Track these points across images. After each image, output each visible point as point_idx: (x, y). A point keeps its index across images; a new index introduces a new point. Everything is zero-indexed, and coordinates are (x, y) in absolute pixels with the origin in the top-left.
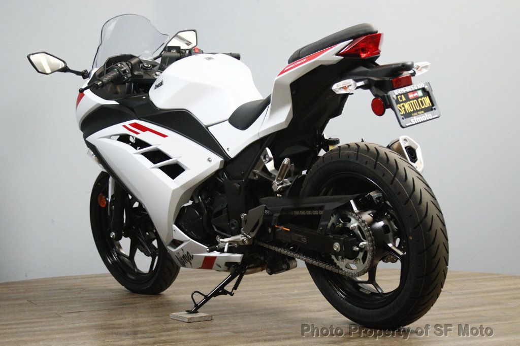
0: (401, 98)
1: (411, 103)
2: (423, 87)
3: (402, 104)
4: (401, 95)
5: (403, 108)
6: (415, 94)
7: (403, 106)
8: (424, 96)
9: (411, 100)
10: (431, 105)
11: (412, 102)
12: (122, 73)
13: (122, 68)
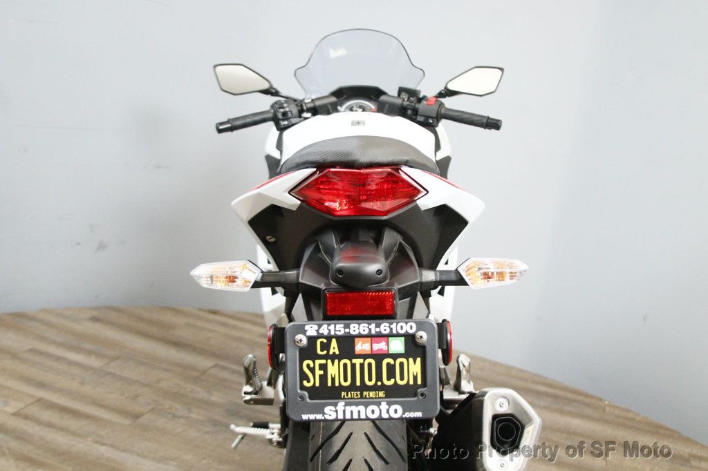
0: (326, 347)
1: (353, 366)
2: (411, 332)
3: (323, 361)
4: (329, 338)
5: (319, 372)
6: (380, 346)
7: (324, 367)
8: (406, 355)
9: (359, 356)
10: (419, 382)
11: (358, 362)
12: (280, 116)
13: (283, 108)
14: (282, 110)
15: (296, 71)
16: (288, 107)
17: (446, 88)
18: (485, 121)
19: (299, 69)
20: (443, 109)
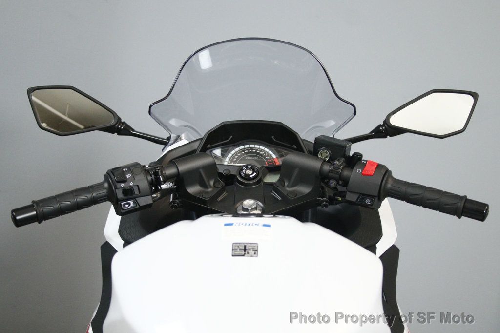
12: (120, 195)
13: (124, 181)
14: (122, 185)
15: (151, 107)
16: (133, 177)
17: (386, 122)
18: (461, 204)
19: (155, 103)
20: (390, 180)
